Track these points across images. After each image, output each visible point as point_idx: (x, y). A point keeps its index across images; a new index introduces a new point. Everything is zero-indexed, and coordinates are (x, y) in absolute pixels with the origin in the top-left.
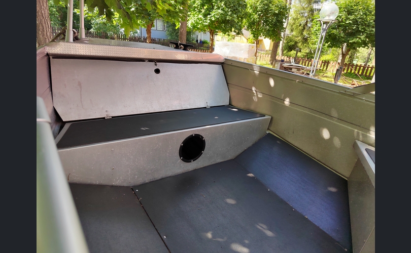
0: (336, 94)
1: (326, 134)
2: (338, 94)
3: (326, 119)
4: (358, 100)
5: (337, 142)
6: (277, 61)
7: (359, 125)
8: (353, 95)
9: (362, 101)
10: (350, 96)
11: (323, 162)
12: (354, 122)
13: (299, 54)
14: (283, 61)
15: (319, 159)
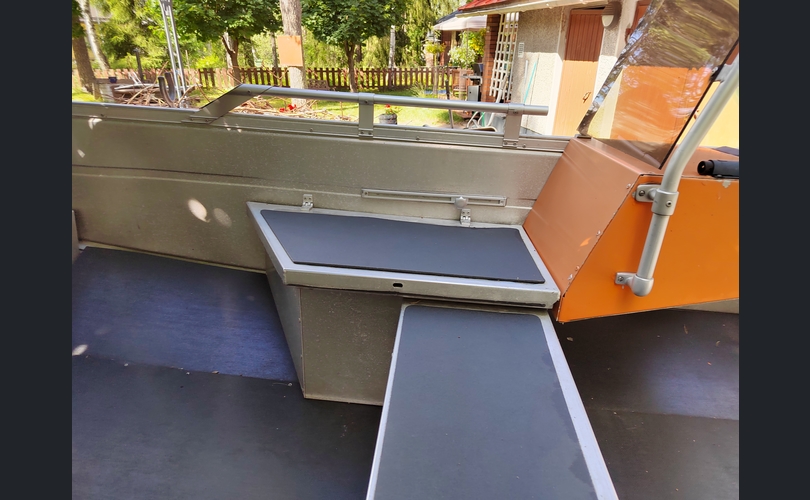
0: (177, 127)
1: (198, 210)
2: (180, 127)
3: (184, 181)
4: (218, 130)
5: (221, 216)
6: (98, 82)
7: (239, 174)
8: (207, 124)
9: (224, 130)
10: (201, 125)
11: (218, 260)
12: (230, 173)
13: (145, 61)
14: (113, 80)
15: (208, 259)
